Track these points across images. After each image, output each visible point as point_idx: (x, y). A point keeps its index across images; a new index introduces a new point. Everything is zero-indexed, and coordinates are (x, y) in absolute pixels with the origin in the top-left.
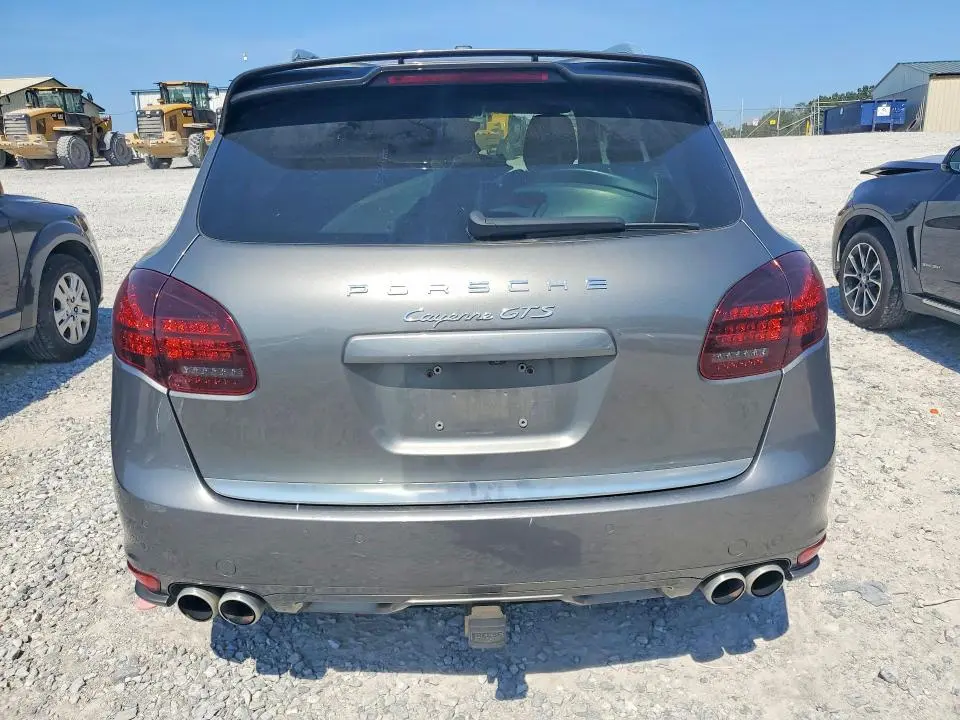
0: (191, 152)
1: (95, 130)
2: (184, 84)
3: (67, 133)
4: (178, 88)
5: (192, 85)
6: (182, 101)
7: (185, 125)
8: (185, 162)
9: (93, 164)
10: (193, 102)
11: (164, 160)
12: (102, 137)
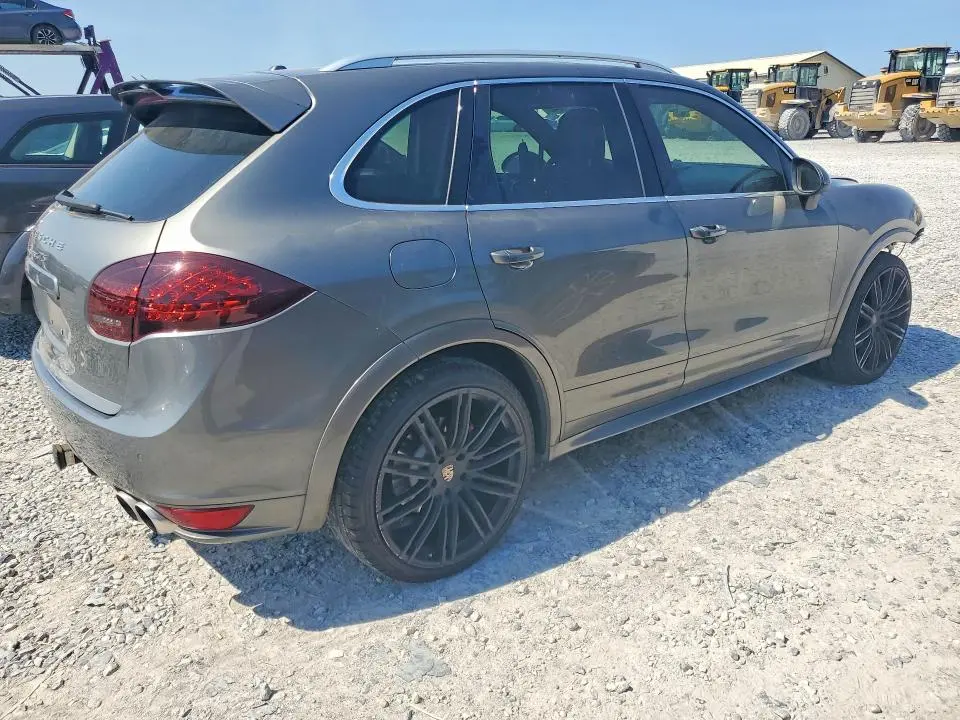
0: (903, 125)
1: (824, 101)
2: (918, 50)
3: (794, 106)
4: (911, 54)
5: (927, 50)
6: (910, 68)
7: (903, 96)
8: (896, 136)
9: (816, 136)
10: (924, 69)
11: (873, 133)
12: (828, 109)
